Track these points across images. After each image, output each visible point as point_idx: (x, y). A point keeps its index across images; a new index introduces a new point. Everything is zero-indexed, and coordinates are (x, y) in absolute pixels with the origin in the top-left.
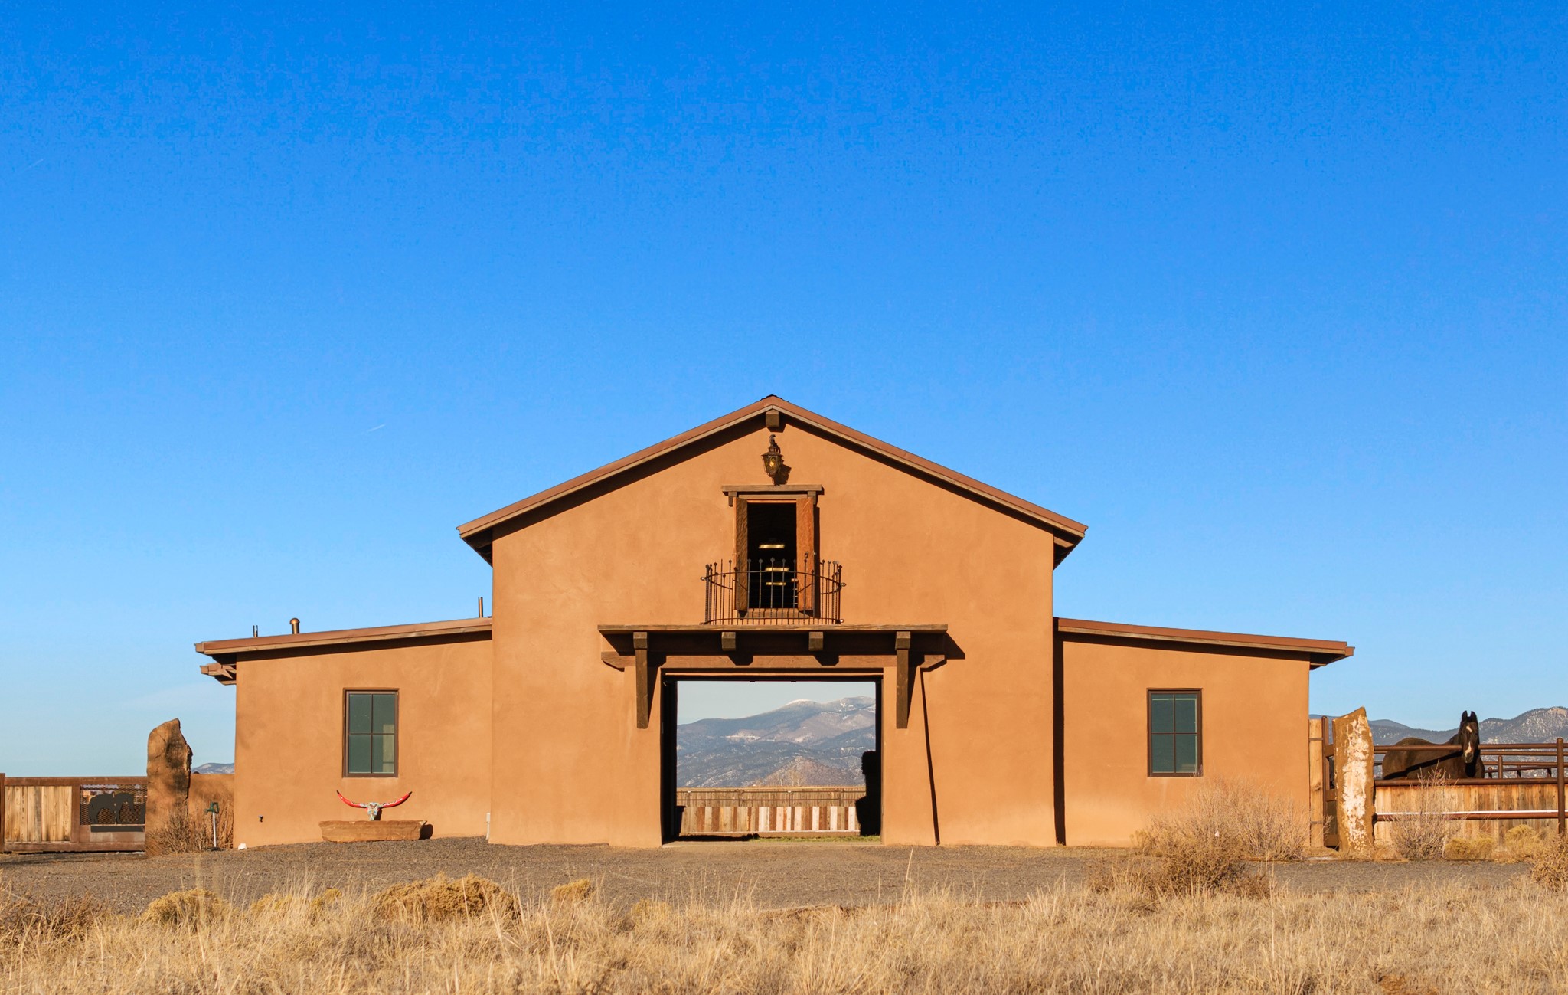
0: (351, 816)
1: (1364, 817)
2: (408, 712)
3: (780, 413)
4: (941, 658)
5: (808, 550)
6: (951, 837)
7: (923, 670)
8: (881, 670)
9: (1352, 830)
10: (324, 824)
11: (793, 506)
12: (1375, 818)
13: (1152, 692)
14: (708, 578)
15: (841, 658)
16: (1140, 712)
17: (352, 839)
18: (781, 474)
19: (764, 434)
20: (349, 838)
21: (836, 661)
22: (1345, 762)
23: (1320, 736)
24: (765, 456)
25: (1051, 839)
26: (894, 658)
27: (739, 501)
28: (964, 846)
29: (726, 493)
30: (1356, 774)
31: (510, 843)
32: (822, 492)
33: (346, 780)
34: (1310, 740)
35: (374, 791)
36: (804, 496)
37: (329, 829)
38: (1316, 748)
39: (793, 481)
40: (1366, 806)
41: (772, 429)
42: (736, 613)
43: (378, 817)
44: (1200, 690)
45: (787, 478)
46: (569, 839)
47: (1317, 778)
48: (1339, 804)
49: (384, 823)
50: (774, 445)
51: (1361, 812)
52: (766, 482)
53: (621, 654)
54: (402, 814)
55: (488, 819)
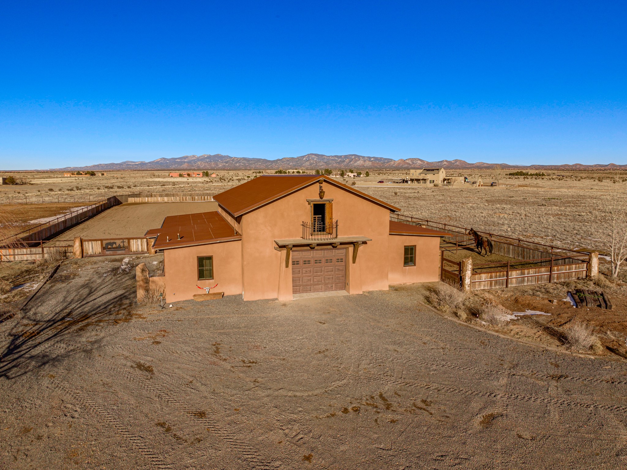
2: (216, 261)
4: (364, 244)
5: (330, 217)
10: (194, 295)
11: (325, 205)
13: (405, 246)
14: (303, 225)
19: (317, 184)
20: (202, 300)
25: (388, 289)
27: (312, 204)
29: (308, 202)
30: (468, 273)
31: (250, 300)
32: (332, 200)
33: (199, 281)
36: (328, 201)
37: (196, 296)
41: (320, 183)
42: (310, 234)
43: (209, 292)
44: (416, 245)
45: (324, 197)
46: (266, 298)
49: (212, 293)
50: (321, 188)
51: (469, 283)
52: (318, 198)
53: (280, 247)
54: (216, 290)
55: (243, 293)
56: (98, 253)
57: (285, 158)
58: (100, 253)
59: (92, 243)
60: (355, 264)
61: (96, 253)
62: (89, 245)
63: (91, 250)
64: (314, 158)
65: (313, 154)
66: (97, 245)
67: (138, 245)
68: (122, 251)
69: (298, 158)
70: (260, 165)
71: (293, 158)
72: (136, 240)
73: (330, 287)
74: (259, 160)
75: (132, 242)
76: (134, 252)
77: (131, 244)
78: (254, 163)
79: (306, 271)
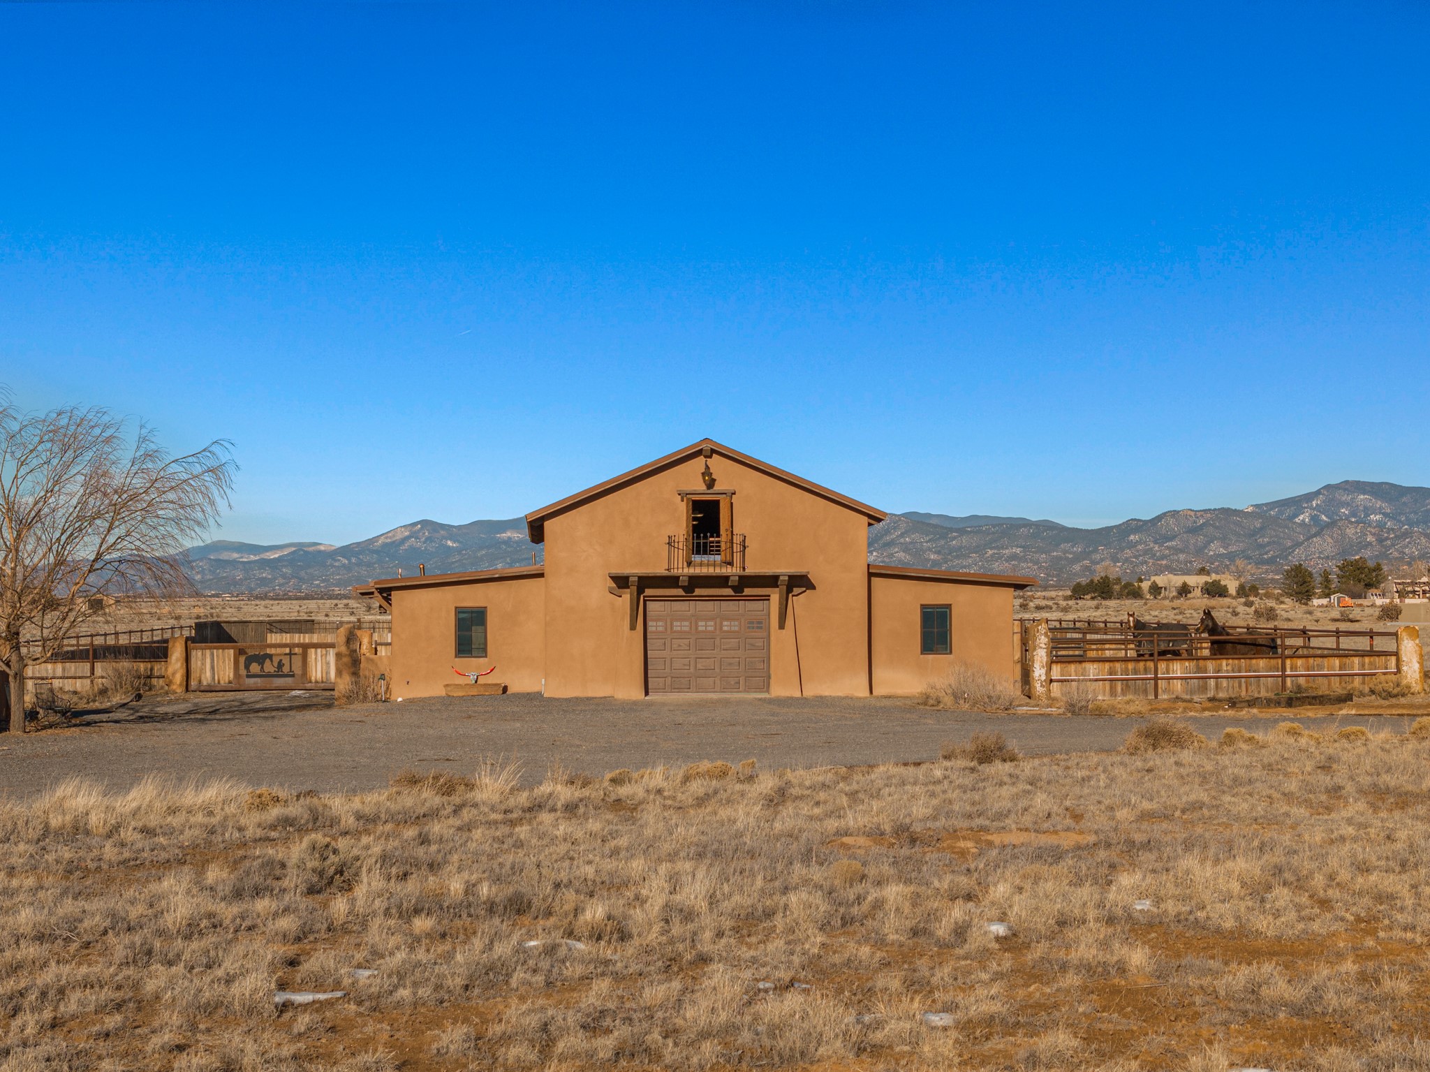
0: (460, 681)
1: (1045, 681)
2: (492, 620)
3: (712, 449)
4: (804, 589)
5: (728, 527)
6: (810, 692)
7: (793, 596)
8: (769, 596)
9: (1039, 689)
10: (447, 686)
11: (717, 502)
12: (1051, 681)
13: (923, 606)
14: (669, 544)
15: (745, 590)
16: (917, 618)
17: (463, 694)
18: (711, 484)
19: (701, 459)
20: (461, 694)
21: (743, 591)
22: (1035, 650)
23: (1019, 630)
24: (703, 474)
25: (867, 694)
26: (777, 590)
27: (688, 499)
28: (817, 697)
29: (679, 494)
30: (1040, 655)
31: (556, 697)
32: (734, 494)
33: (457, 659)
34: (1014, 633)
35: (473, 666)
36: (724, 496)
37: (449, 689)
38: (1017, 638)
39: (717, 488)
40: (1046, 674)
41: (706, 457)
42: (685, 563)
43: (476, 682)
44: (951, 605)
45: (714, 485)
46: (590, 694)
47: (1017, 656)
48: (1031, 672)
49: (481, 685)
50: (707, 466)
51: (1043, 678)
52: (703, 488)
53: (619, 588)
54: (490, 680)
55: (543, 683)
56: (227, 681)
57: (1174, 514)
58: (230, 682)
59: (212, 655)
60: (784, 631)
61: (222, 682)
62: (204, 659)
63: (208, 674)
64: (1368, 511)
65: (1359, 487)
66: (224, 660)
67: (328, 664)
68: (287, 679)
69: (1261, 511)
70: (1014, 557)
71: (1227, 512)
72: (324, 652)
73: (732, 683)
74: (1007, 529)
75: (313, 656)
76: (317, 682)
77: (309, 660)
78: (979, 549)
79: (680, 646)
